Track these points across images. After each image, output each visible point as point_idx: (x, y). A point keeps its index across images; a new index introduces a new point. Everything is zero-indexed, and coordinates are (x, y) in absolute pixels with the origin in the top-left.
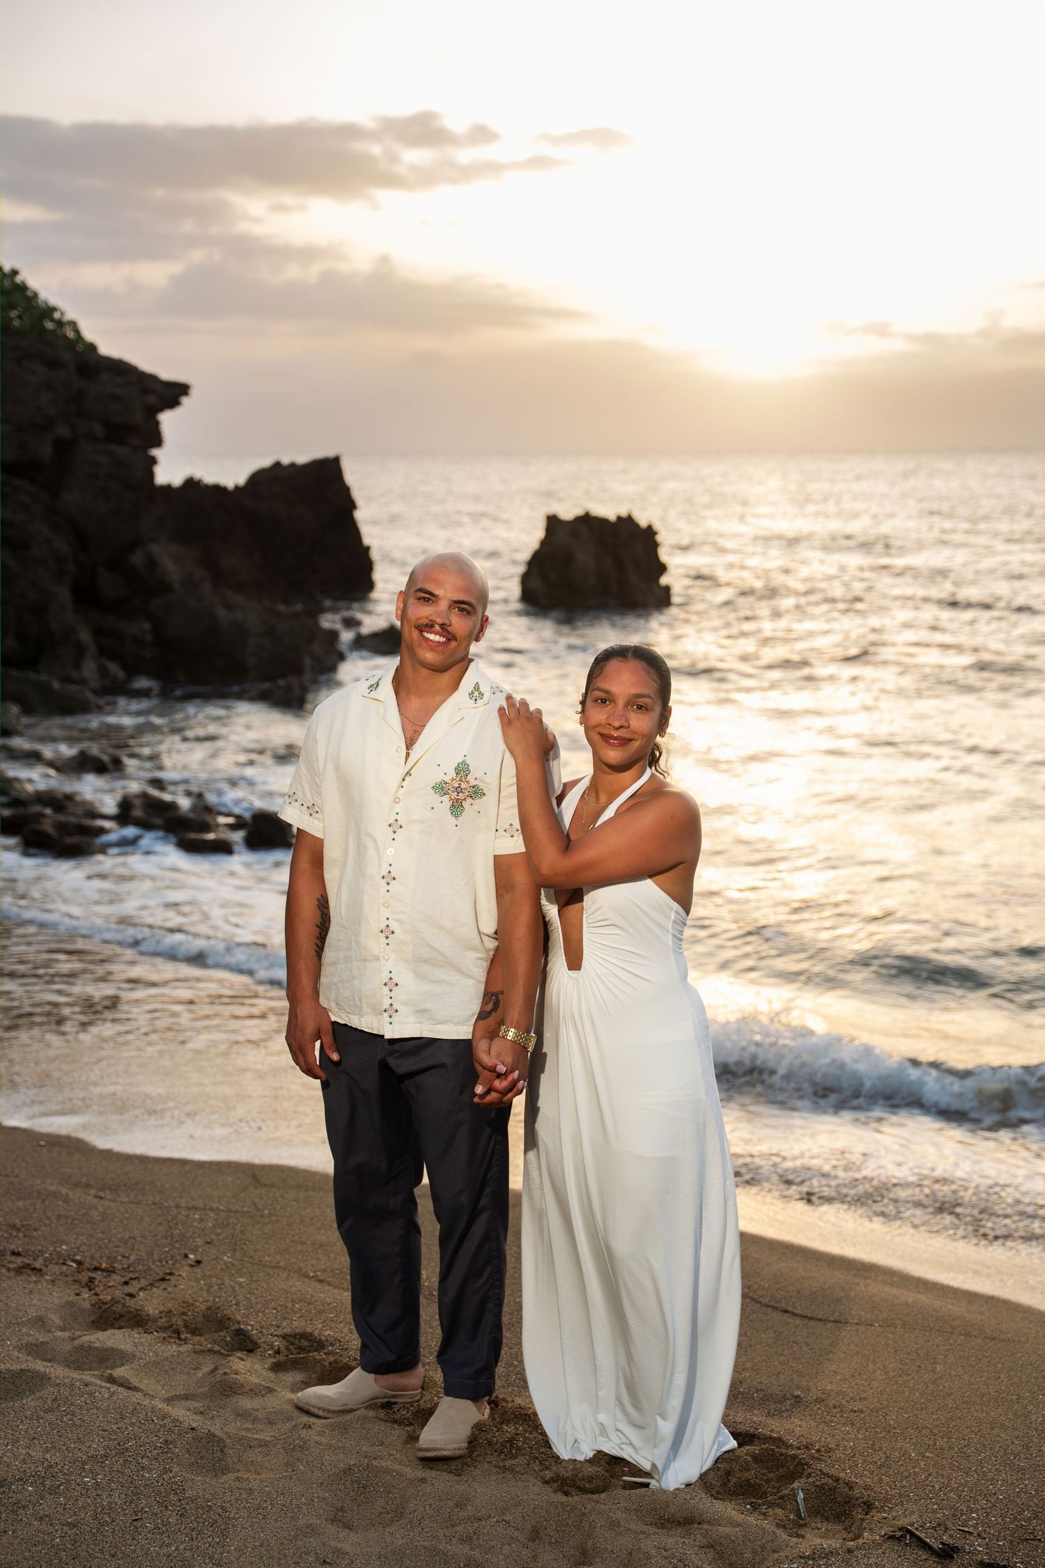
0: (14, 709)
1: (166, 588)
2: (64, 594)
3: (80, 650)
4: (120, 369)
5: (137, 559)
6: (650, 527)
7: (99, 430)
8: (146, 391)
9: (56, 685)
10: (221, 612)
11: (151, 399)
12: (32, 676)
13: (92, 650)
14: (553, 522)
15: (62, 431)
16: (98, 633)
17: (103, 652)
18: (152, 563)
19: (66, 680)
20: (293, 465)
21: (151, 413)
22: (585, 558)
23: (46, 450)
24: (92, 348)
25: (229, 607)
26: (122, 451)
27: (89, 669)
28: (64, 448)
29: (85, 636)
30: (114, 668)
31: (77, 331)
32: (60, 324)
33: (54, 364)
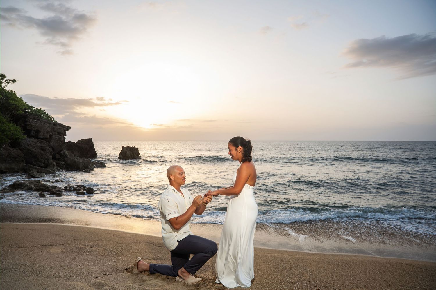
0: (44, 174)
1: (67, 157)
2: (51, 157)
3: (54, 165)
4: (60, 124)
5: (62, 152)
6: (137, 148)
7: (57, 133)
8: (64, 128)
9: (50, 171)
10: (76, 160)
11: (65, 129)
12: (47, 169)
13: (56, 165)
14: (123, 147)
15: (51, 133)
16: (56, 163)
17: (57, 166)
18: (64, 153)
19: (52, 170)
20: (84, 139)
21: (65, 131)
22: (128, 153)
23: (48, 136)
24: (56, 121)
25: (77, 159)
26: (60, 136)
27: (55, 168)
28: (51, 136)
29: (55, 163)
30: (59, 168)
31: (54, 119)
32: (51, 118)
33: (50, 124)
